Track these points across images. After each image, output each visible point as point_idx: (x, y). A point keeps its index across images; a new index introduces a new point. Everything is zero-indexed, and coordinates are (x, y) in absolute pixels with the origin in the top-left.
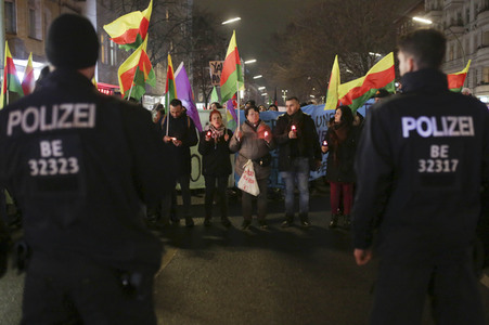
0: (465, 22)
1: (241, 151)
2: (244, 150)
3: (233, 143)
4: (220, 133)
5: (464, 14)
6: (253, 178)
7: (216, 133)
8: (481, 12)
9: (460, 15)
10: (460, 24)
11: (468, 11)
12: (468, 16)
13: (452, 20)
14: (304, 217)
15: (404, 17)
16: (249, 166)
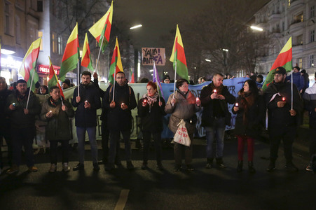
0: (281, 30)
1: (175, 114)
2: (177, 113)
3: (168, 107)
4: (154, 100)
5: (281, 26)
6: (186, 133)
7: (151, 100)
8: (292, 24)
9: (278, 26)
10: (278, 31)
11: (283, 23)
12: (283, 27)
13: (273, 29)
14: (220, 161)
15: (244, 26)
16: (182, 124)
